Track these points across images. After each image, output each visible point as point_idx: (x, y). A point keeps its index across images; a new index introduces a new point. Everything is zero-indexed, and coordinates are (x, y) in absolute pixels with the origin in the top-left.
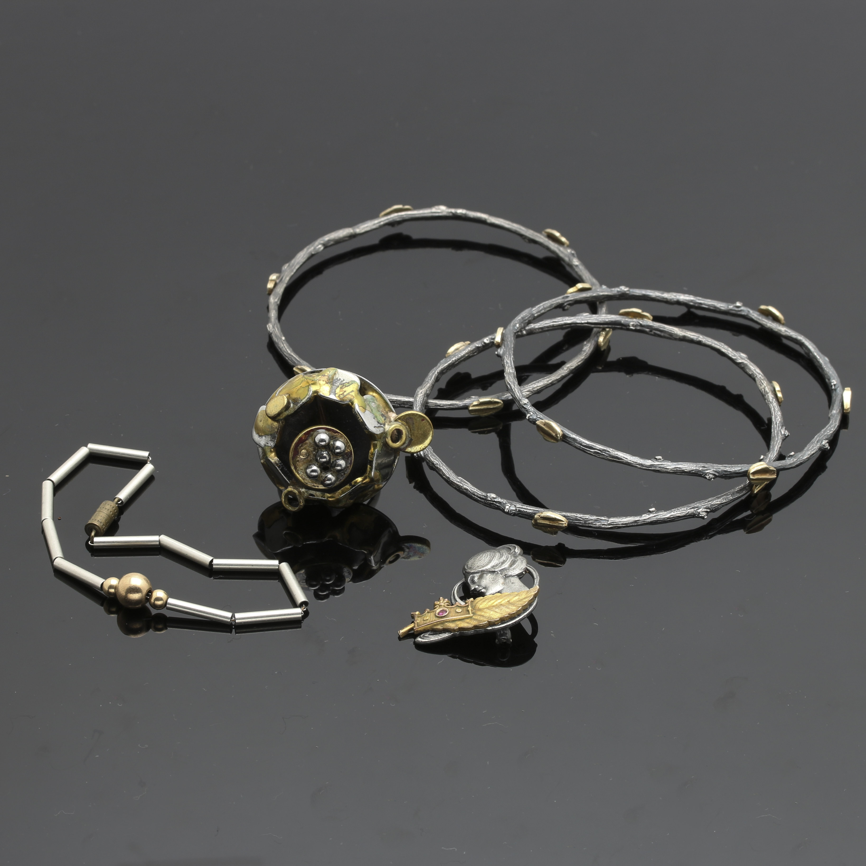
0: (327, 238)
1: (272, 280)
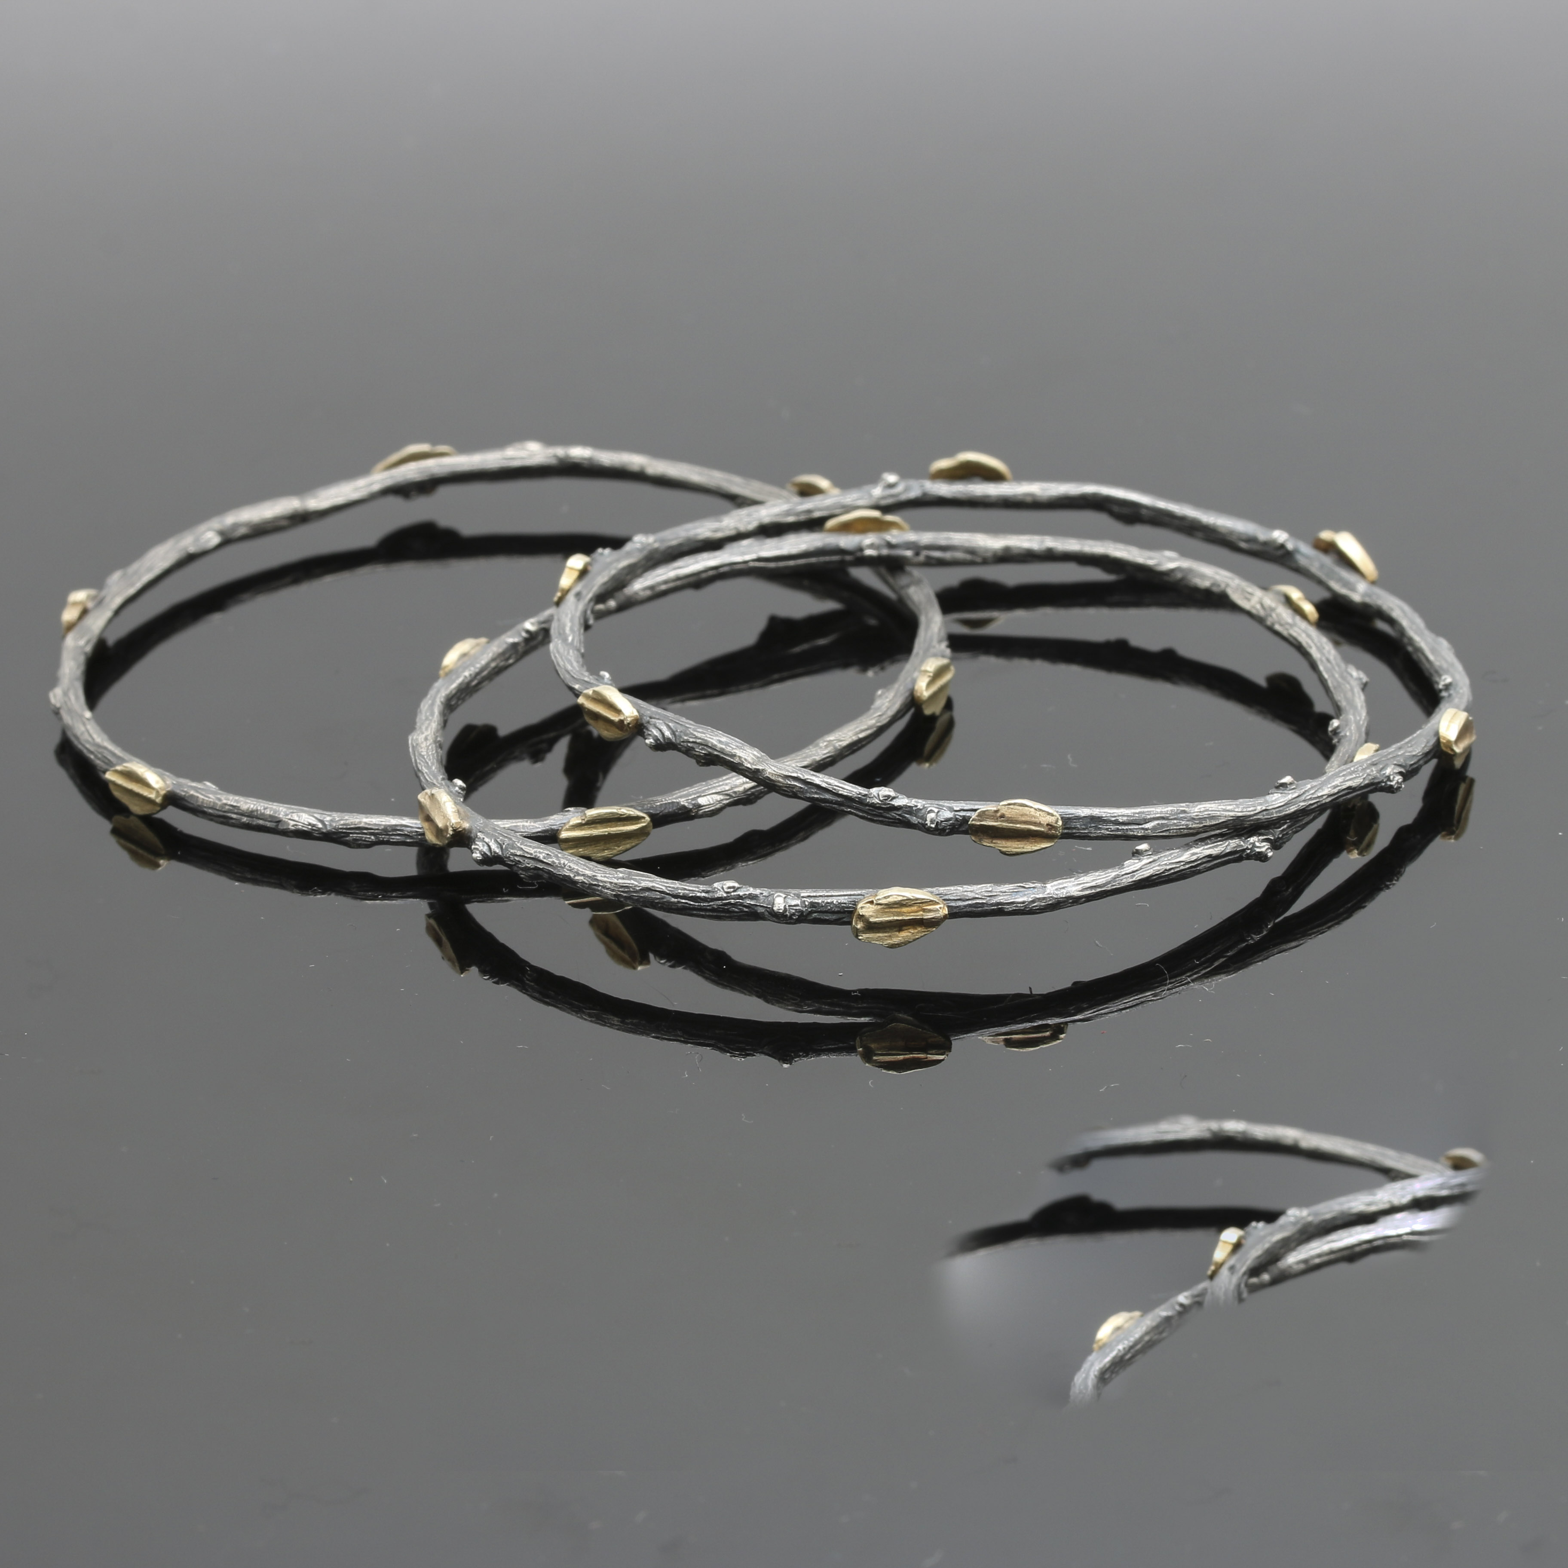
0: (230, 519)
1: (75, 604)
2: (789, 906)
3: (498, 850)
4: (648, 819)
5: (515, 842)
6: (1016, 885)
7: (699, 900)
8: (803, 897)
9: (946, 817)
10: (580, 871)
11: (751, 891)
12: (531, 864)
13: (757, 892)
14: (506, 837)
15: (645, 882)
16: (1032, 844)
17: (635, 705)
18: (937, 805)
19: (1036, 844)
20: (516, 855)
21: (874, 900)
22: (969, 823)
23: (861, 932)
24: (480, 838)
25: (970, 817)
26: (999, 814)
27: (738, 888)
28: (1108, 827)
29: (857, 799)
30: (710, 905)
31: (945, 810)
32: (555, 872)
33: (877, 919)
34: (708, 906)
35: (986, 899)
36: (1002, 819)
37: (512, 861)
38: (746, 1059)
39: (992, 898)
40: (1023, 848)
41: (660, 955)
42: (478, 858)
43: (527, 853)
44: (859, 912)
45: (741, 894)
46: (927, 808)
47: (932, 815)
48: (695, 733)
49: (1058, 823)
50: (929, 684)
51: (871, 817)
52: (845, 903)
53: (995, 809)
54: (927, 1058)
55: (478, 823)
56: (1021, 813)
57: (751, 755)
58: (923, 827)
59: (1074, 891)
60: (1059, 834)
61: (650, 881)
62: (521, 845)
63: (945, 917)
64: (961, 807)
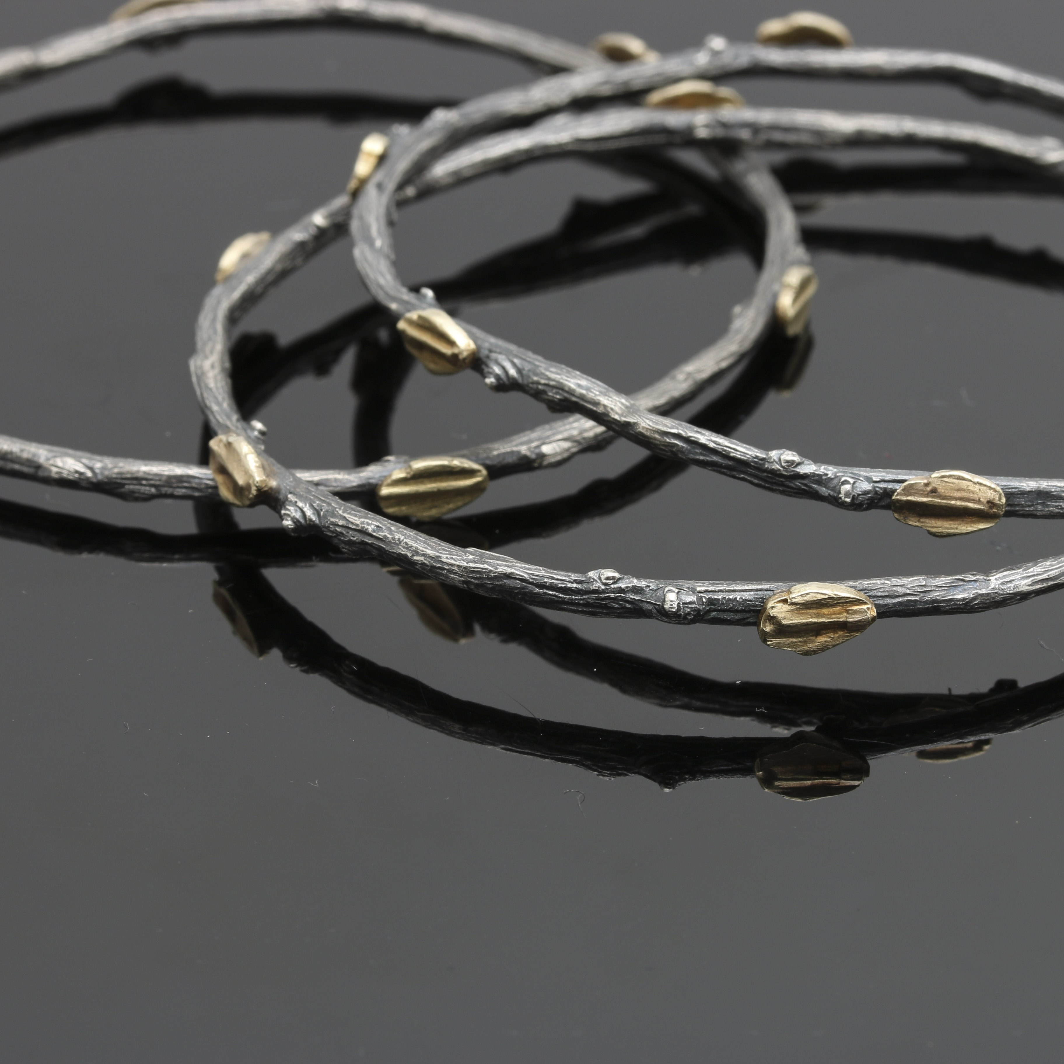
2: (684, 603)
3: (314, 518)
4: (484, 472)
5: (336, 508)
6: (954, 578)
7: (570, 592)
8: (699, 592)
9: (864, 489)
10: (419, 549)
11: (635, 582)
12: (356, 537)
13: (642, 583)
14: (324, 501)
15: (502, 567)
16: (967, 524)
17: (471, 335)
18: (852, 473)
19: (972, 525)
20: (338, 525)
21: (788, 598)
22: (893, 498)
23: (770, 636)
24: (291, 501)
25: (894, 491)
26: (929, 489)
27: (619, 579)
28: (1057, 504)
29: (753, 464)
30: (584, 599)
31: (862, 481)
32: (388, 548)
33: (791, 622)
34: (581, 599)
35: (918, 595)
36: (934, 494)
37: (332, 532)
38: (615, 778)
39: (927, 595)
40: (957, 528)
41: (488, 628)
42: (290, 527)
43: (352, 523)
44: (769, 613)
45: (623, 586)
46: (840, 478)
47: (847, 487)
48: (548, 373)
49: (1002, 501)
50: (795, 299)
51: (769, 486)
52: (750, 601)
53: (926, 481)
54: (839, 783)
55: (287, 481)
56: (957, 488)
57: (618, 403)
58: (835, 501)
59: (1023, 585)
60: (1002, 513)
61: (508, 566)
62: (343, 512)
63: (874, 619)
64: (881, 478)
